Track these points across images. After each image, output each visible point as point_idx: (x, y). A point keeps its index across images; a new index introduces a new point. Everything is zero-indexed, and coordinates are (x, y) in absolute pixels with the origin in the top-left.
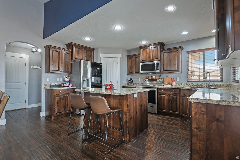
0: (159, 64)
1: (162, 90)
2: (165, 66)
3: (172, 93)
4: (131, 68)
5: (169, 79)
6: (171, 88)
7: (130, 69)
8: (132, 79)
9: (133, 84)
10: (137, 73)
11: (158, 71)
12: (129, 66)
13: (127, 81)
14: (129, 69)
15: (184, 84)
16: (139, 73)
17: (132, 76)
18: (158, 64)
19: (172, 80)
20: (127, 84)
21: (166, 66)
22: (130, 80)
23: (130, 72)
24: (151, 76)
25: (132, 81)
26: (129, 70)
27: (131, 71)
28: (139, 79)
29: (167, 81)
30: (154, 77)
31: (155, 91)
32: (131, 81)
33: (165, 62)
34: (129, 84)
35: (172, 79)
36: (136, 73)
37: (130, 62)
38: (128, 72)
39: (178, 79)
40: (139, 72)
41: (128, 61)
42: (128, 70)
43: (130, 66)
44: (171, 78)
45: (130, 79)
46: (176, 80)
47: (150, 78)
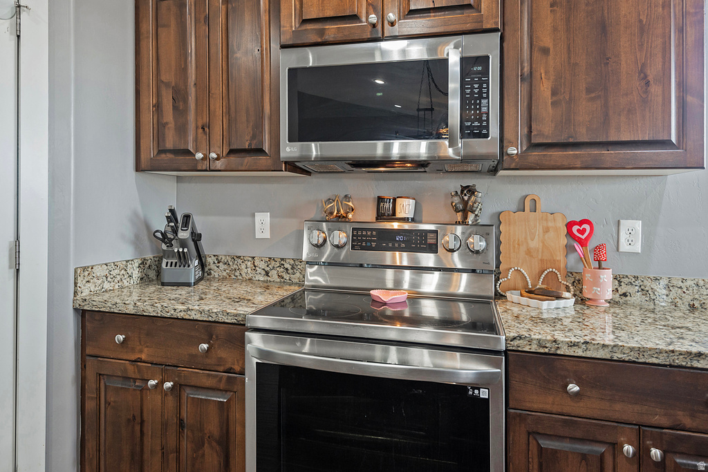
0: (486, 72)
1: (573, 388)
2: (548, 93)
3: (687, 422)
4: (179, 96)
5: (547, 230)
6: (680, 361)
7: (169, 116)
8: (187, 217)
9: (202, 265)
10: (248, 160)
11: (479, 146)
12: (159, 83)
13: (137, 243)
14: (158, 107)
15: (689, 283)
16: (262, 160)
17: (185, 186)
18: (473, 66)
19: (583, 243)
20: (136, 274)
21: (554, 93)
22: (175, 231)
23: (169, 144)
24: (380, 200)
25: (196, 237)
26: (160, 128)
27: (182, 130)
28: (263, 223)
29: (529, 252)
30: (406, 208)
31: (484, 394)
32: (183, 244)
33: (545, 51)
34: (159, 273)
35: (577, 231)
36: (234, 159)
37: (169, 36)
38: (149, 150)
39: (632, 236)
40: (260, 151)
41: (148, 26)
42: (148, 118)
43: (168, 76)
44: (570, 225)
45: (172, 216)
46: (610, 247)
47: (366, 215)
